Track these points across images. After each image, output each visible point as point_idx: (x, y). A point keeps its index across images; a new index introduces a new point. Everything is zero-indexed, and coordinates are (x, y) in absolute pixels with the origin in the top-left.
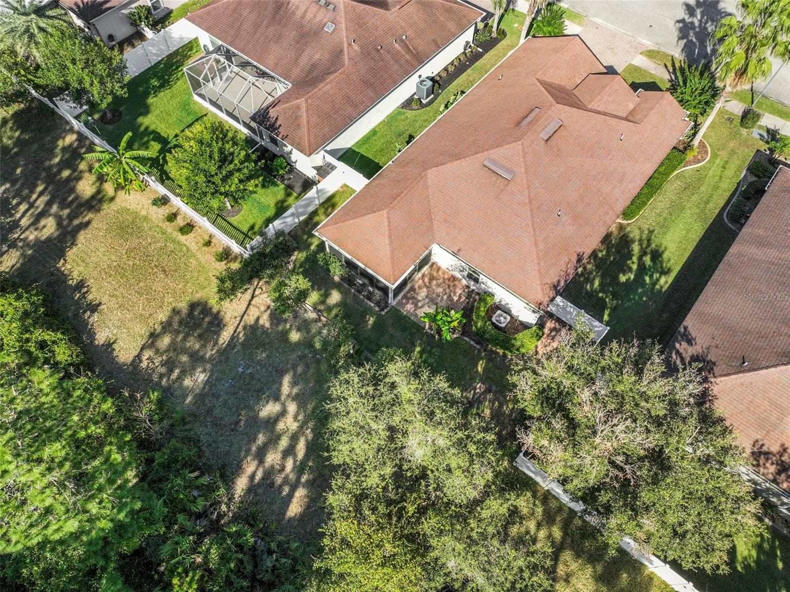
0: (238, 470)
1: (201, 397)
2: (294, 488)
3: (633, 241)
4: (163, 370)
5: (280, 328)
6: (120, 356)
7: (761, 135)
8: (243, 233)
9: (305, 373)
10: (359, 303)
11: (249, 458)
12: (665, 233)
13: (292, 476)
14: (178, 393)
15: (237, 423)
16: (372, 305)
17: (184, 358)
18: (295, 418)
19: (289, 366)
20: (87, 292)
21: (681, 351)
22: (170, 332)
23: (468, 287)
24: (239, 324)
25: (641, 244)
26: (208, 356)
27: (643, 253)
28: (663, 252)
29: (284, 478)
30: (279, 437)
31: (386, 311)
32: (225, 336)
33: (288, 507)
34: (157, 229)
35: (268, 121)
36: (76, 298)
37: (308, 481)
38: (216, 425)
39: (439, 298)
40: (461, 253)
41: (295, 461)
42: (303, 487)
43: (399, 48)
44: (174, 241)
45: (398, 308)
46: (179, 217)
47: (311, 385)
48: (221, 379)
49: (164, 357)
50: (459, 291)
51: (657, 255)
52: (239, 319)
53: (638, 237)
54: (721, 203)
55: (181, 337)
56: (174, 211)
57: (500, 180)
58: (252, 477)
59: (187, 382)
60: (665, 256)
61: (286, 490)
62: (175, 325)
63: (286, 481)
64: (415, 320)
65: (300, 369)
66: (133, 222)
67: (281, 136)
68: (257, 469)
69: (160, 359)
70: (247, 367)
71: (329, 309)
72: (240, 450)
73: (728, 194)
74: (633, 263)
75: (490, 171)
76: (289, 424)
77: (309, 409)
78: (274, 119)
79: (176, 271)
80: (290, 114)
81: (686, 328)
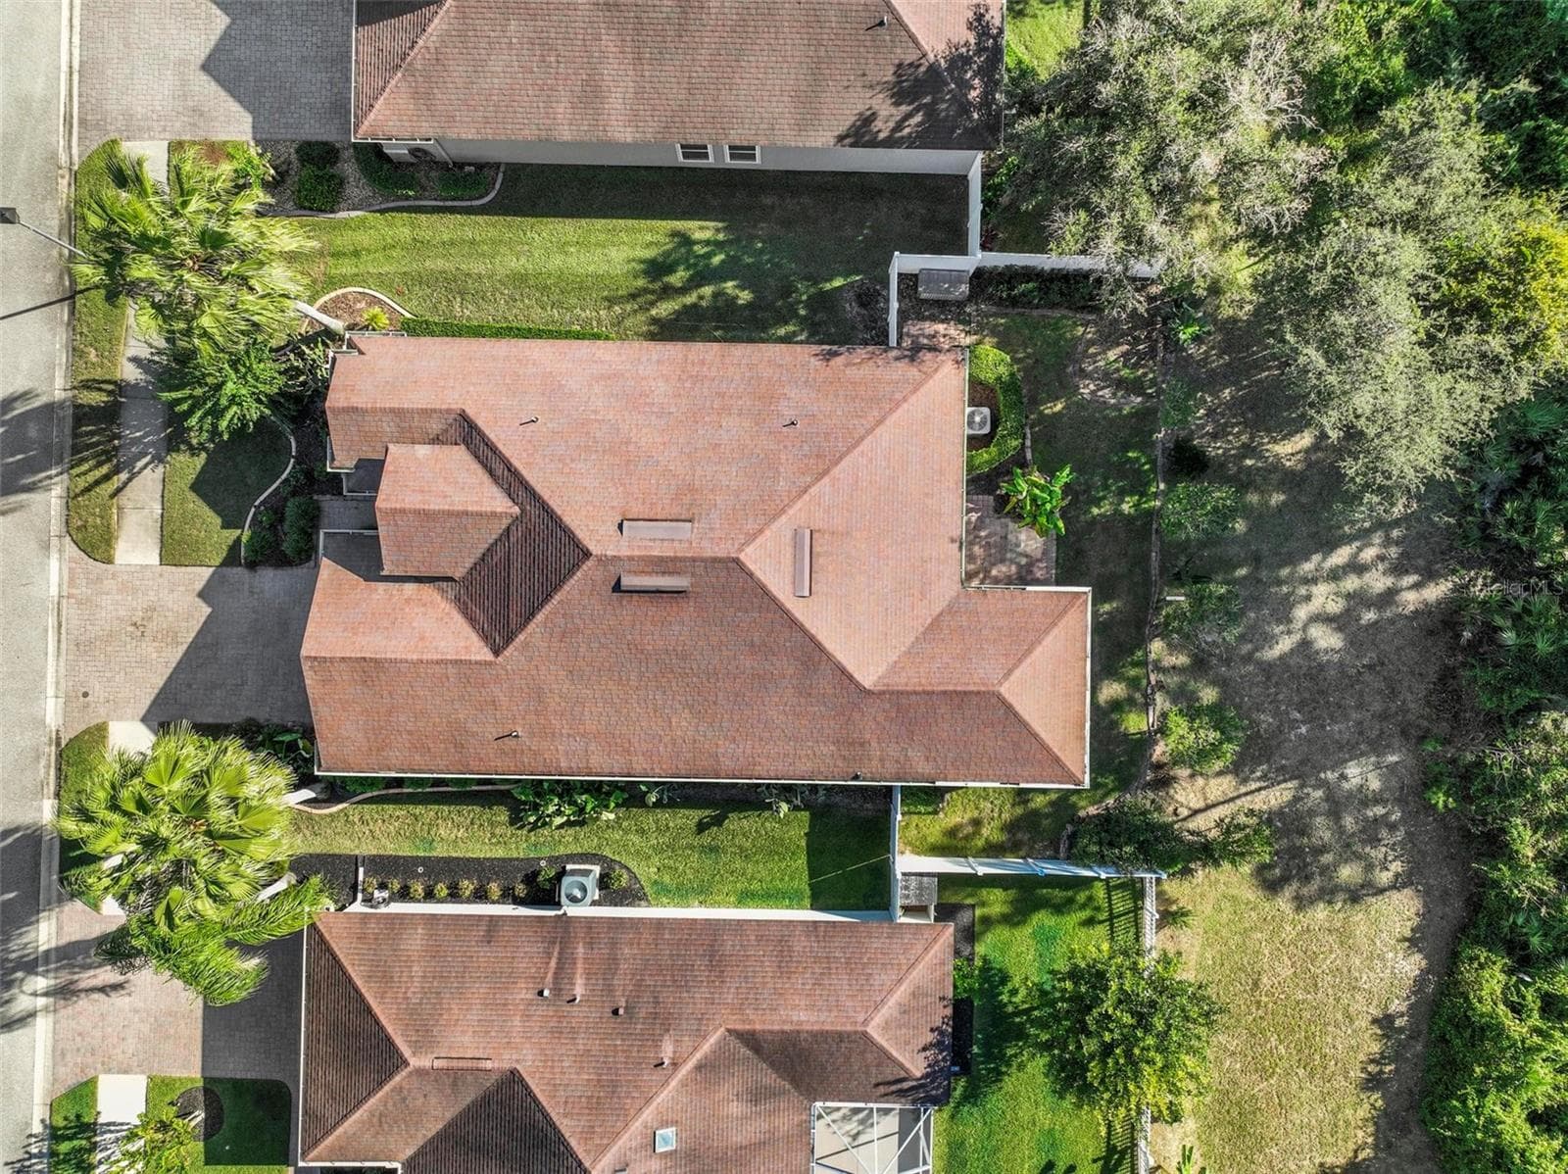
0: (1425, 612)
1: (1377, 747)
3: (655, 321)
4: (1384, 833)
6: (1413, 910)
8: (1112, 926)
11: (1400, 610)
13: (1376, 539)
14: (1394, 783)
15: (1370, 667)
17: (1349, 822)
18: (1308, 598)
19: (1251, 667)
20: (1372, 1061)
22: (1331, 879)
24: (1246, 794)
25: (653, 304)
27: (668, 292)
28: (642, 261)
29: (1385, 547)
30: (1349, 596)
32: (1277, 796)
35: (936, 1063)
36: (1392, 1067)
38: (1393, 692)
39: (991, 540)
41: (1360, 549)
43: (580, 981)
47: (1253, 615)
48: (1337, 742)
49: (1367, 850)
51: (657, 269)
53: (641, 317)
55: (1327, 858)
57: (817, 550)
58: (1416, 586)
59: (1375, 784)
60: (650, 253)
61: (1395, 533)
62: (1315, 883)
63: (1386, 542)
64: (1054, 548)
65: (1245, 649)
66: (1219, 1123)
67: (946, 1012)
68: (1402, 590)
69: (1373, 854)
70: (1294, 724)
71: (1134, 683)
72: (1398, 631)
74: (700, 297)
75: (814, 575)
76: (1322, 600)
77: (1285, 589)
78: (928, 1053)
79: (1242, 969)
80: (904, 1031)
81: (841, 139)
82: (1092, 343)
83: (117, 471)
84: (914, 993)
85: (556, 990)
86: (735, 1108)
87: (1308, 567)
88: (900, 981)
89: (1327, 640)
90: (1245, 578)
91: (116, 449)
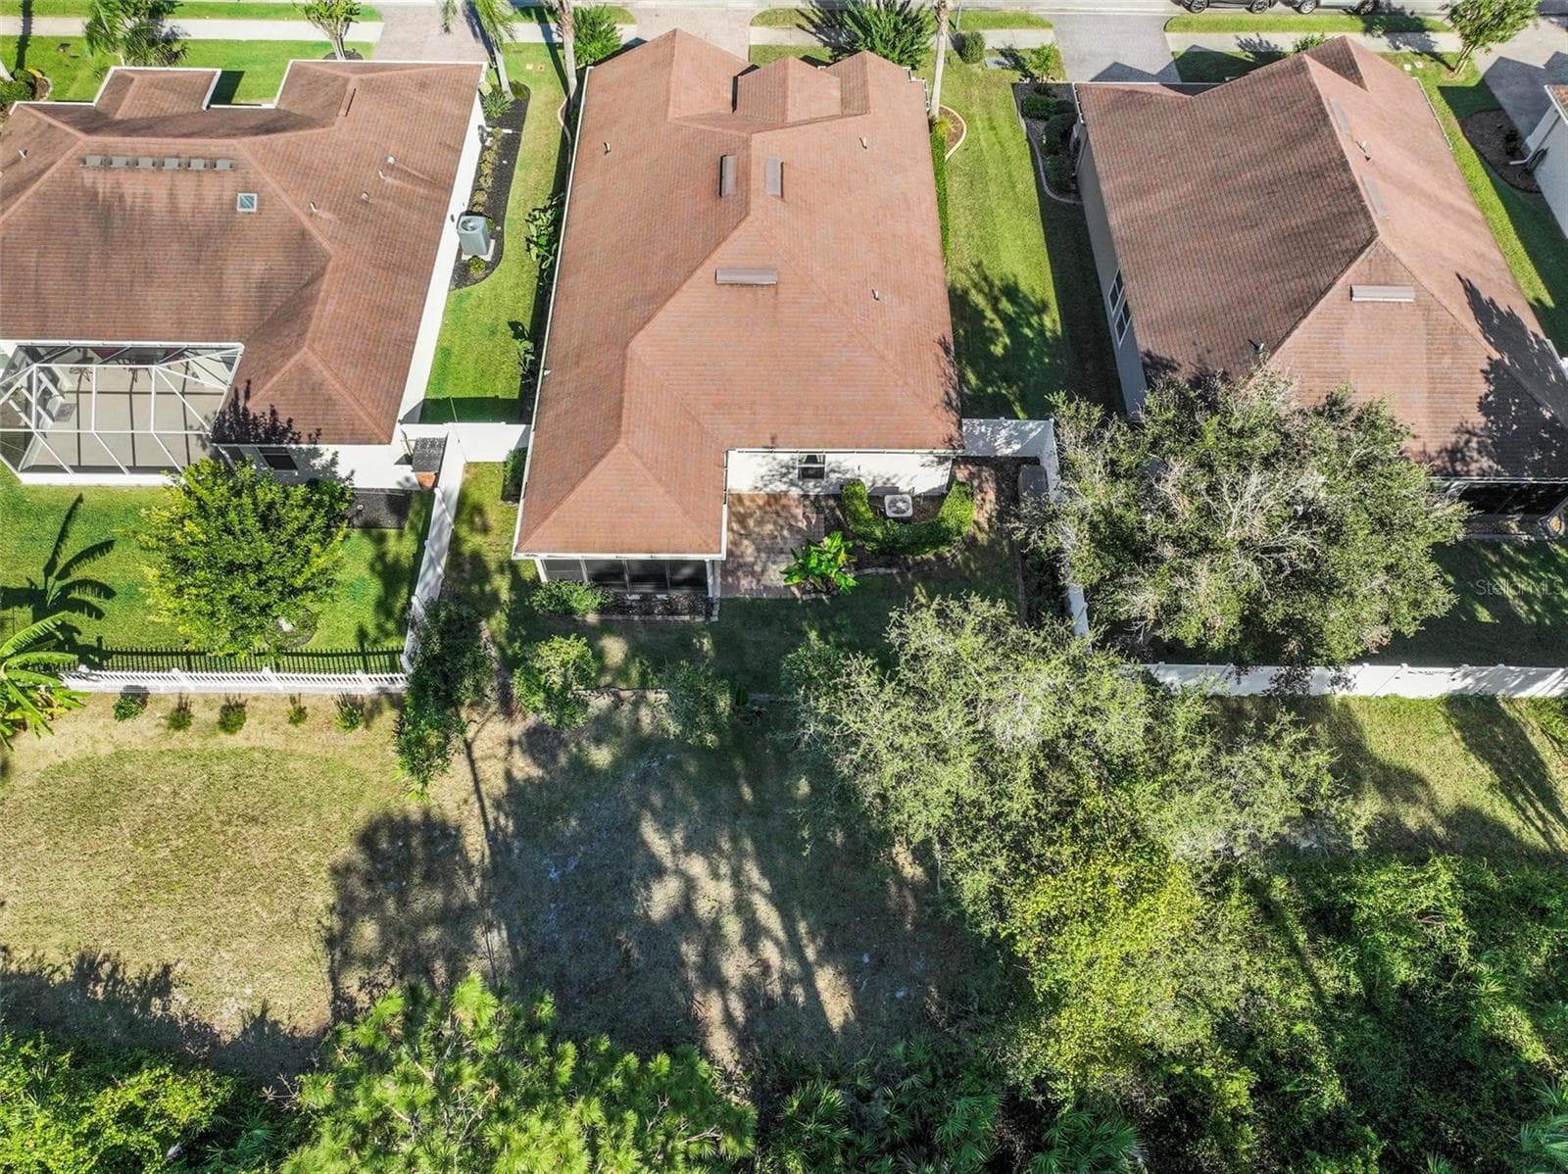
0: (695, 1027)
1: (523, 971)
2: (808, 980)
3: (966, 292)
4: (410, 981)
5: (563, 760)
6: (301, 1024)
7: (999, 63)
8: (355, 654)
9: (669, 797)
10: (663, 629)
11: (698, 997)
12: (998, 257)
13: (791, 966)
15: (626, 959)
16: (687, 618)
17: (433, 934)
18: (716, 876)
19: (633, 807)
20: (115, 969)
22: (364, 912)
23: (806, 496)
25: (980, 291)
26: (473, 898)
27: (994, 302)
28: (1016, 283)
29: (781, 978)
30: (716, 926)
31: (715, 613)
32: (475, 844)
33: (824, 1014)
34: (166, 760)
35: (256, 426)
36: (100, 997)
37: (819, 953)
38: (592, 991)
39: (779, 540)
40: (778, 441)
41: (777, 942)
42: (821, 966)
43: (397, 182)
44: (221, 757)
45: (730, 596)
46: (194, 710)
47: (696, 808)
48: (534, 916)
49: (392, 961)
50: (799, 512)
51: (1011, 292)
52: (473, 798)
53: (968, 284)
54: (1030, 177)
55: (391, 905)
56: (174, 703)
57: (760, 291)
58: (729, 1020)
60: (1023, 286)
61: (799, 993)
62: (363, 893)
63: (787, 980)
64: (771, 596)
65: (657, 800)
66: (97, 782)
67: (305, 438)
68: (725, 1000)
69: (386, 969)
70: (561, 864)
71: (622, 672)
72: (671, 998)
73: (1028, 160)
74: (992, 321)
75: (735, 288)
76: (713, 894)
77: (726, 846)
78: (268, 416)
79: (275, 803)
80: (295, 388)
81: (1148, 354)
83: (815, 26)
84: (330, 399)
85: (391, 168)
87: (753, 873)
88: (344, 385)
89: (661, 898)
90: (741, 798)
91: (833, 26)
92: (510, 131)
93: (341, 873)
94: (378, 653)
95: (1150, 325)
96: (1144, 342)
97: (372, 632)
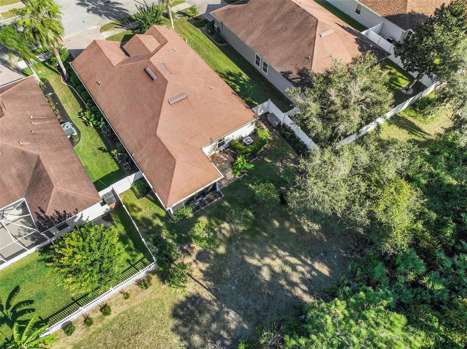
0: (298, 299)
1: (246, 317)
2: (313, 269)
4: (219, 342)
5: (212, 257)
7: (179, 16)
9: (247, 248)
10: (212, 207)
11: (293, 291)
12: (219, 66)
13: (307, 268)
14: (238, 333)
15: (269, 295)
16: (216, 200)
17: (214, 326)
18: (273, 259)
19: (240, 257)
21: (293, 77)
22: (190, 334)
23: (220, 152)
24: (200, 284)
26: (217, 309)
27: (228, 79)
28: (229, 71)
29: (307, 272)
30: (283, 271)
31: (222, 194)
32: (207, 295)
33: (323, 274)
34: (94, 337)
35: (54, 219)
37: (311, 260)
38: (267, 309)
39: (223, 166)
40: (212, 139)
41: (300, 265)
42: (314, 263)
43: (39, 123)
44: (111, 324)
45: (222, 188)
46: (91, 316)
47: (256, 246)
48: (237, 302)
49: (209, 341)
50: (222, 156)
51: (230, 74)
52: (196, 283)
54: (211, 42)
55: (197, 328)
56: (83, 319)
57: (184, 101)
58: (304, 291)
59: (233, 326)
60: (232, 71)
61: (314, 273)
62: (186, 330)
63: (309, 272)
64: (232, 182)
65: (244, 251)
67: (73, 214)
68: (299, 287)
69: (209, 344)
70: (233, 283)
72: (287, 296)
73: (207, 38)
74: (231, 83)
75: (176, 103)
76: (276, 264)
77: (270, 250)
78: (56, 214)
79: (139, 325)
80: (59, 200)
81: (282, 72)
82: (291, 159)
83: (121, 25)
84: (73, 198)
85: (33, 119)
86: (14, 171)
87: (281, 252)
88: (75, 191)
89: (265, 274)
90: (265, 236)
92: (51, 94)
93: (175, 329)
94: (137, 263)
95: (277, 65)
96: (279, 70)
97: (130, 258)
